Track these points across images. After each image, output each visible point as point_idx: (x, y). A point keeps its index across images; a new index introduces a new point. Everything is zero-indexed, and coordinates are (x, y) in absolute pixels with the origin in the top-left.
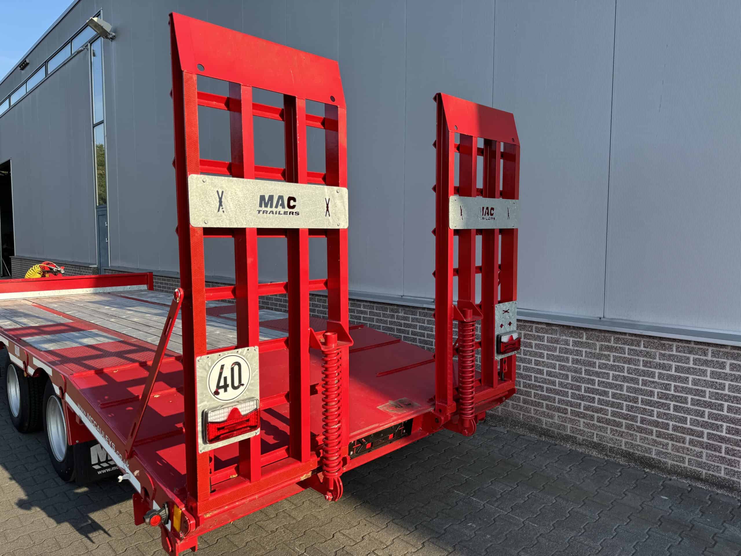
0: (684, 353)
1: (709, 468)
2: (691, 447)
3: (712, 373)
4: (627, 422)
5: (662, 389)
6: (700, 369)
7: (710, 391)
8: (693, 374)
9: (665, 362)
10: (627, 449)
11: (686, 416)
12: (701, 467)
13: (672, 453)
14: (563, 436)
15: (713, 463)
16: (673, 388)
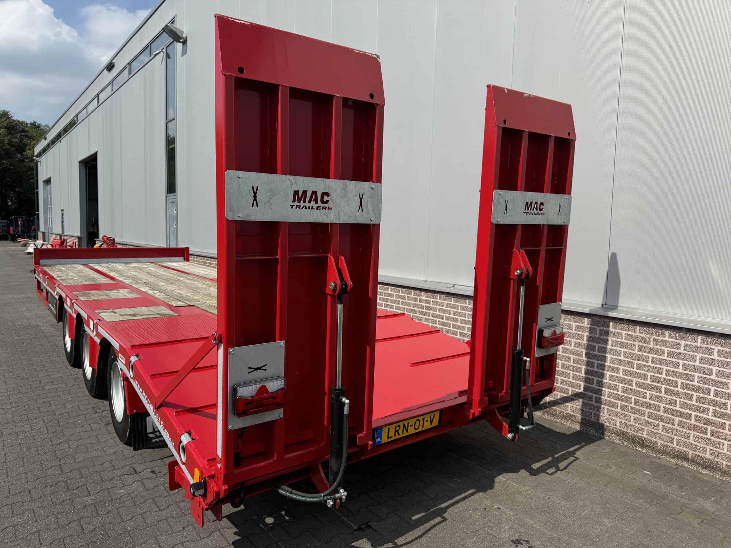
0: (676, 339)
1: (695, 448)
2: (679, 429)
3: (701, 358)
4: (622, 403)
5: (655, 373)
6: (689, 355)
7: (698, 376)
8: (683, 359)
9: (659, 347)
10: (621, 429)
11: (675, 398)
12: (688, 448)
13: (662, 433)
14: (564, 414)
15: (699, 444)
16: (664, 372)
